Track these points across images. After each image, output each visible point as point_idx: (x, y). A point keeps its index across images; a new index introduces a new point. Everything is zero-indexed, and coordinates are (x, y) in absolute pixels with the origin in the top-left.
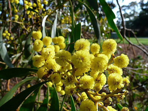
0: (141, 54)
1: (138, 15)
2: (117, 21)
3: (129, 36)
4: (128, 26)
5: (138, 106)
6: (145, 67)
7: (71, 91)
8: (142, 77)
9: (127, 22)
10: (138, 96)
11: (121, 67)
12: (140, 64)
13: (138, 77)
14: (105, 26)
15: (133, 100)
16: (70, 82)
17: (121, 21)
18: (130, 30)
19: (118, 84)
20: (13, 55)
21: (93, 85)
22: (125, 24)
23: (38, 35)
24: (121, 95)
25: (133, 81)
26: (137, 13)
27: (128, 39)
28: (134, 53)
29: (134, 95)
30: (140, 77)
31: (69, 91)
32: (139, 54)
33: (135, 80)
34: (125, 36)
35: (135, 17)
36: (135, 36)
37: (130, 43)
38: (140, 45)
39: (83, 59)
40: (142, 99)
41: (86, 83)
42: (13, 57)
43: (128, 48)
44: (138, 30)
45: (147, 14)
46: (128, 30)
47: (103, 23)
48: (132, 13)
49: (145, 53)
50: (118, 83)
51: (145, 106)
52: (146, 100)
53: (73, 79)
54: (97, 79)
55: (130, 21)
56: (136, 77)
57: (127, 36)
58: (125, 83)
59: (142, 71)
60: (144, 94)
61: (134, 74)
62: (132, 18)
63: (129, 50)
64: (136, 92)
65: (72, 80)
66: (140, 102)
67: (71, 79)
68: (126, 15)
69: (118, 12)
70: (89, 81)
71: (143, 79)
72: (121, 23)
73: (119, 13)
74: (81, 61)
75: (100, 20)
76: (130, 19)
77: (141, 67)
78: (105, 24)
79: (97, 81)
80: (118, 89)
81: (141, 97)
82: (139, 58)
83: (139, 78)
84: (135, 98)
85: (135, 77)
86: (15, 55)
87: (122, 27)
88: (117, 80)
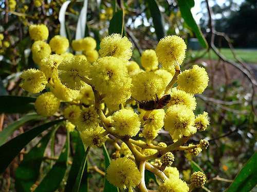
0: (239, 77)
1: (238, 9)
2: (201, 20)
3: (220, 44)
4: (218, 28)
5: (230, 165)
6: (244, 100)
7: (95, 139)
8: (238, 117)
9: (218, 21)
10: (230, 148)
11: (191, 92)
12: (236, 94)
13: (231, 116)
14: (178, 27)
15: (222, 155)
16: (88, 121)
17: (207, 19)
18: (222, 34)
19: (184, 127)
20: (9, 75)
21: (137, 129)
22: (213, 23)
23: (40, 32)
24: (193, 148)
25: (223, 122)
26: (236, 4)
27: (217, 50)
28: (226, 77)
29: (223, 146)
30: (235, 117)
31: (91, 139)
32: (235, 77)
33: (227, 121)
34: (213, 45)
35: (232, 12)
36: (230, 45)
37: (220, 58)
38: (238, 62)
39: (111, 73)
40: (235, 154)
41: (123, 124)
42: (9, 77)
43: (216, 66)
44: (236, 36)
45: (253, 7)
46: (219, 34)
47: (174, 22)
48: (228, 4)
49: (245, 75)
50: (184, 125)
51: (241, 165)
52: (242, 156)
53: (92, 115)
54: (147, 117)
55: (224, 19)
56: (228, 117)
57: (216, 45)
58: (199, 124)
59: (238, 106)
60: (240, 146)
61: (224, 112)
62: (226, 14)
63: (218, 69)
64: (226, 142)
65: (92, 118)
66: (232, 158)
67: (89, 116)
68: (217, 9)
69: (202, 2)
70: (129, 121)
71: (240, 120)
72: (206, 23)
73: (204, 5)
74: (107, 78)
75: (169, 15)
76: (223, 15)
77: (237, 99)
78: (179, 23)
79: (145, 120)
80: (184, 136)
81: (234, 151)
82: (234, 84)
83: (233, 119)
84: (226, 151)
85: (226, 117)
86: (13, 75)
87: (208, 30)
88: (181, 119)
